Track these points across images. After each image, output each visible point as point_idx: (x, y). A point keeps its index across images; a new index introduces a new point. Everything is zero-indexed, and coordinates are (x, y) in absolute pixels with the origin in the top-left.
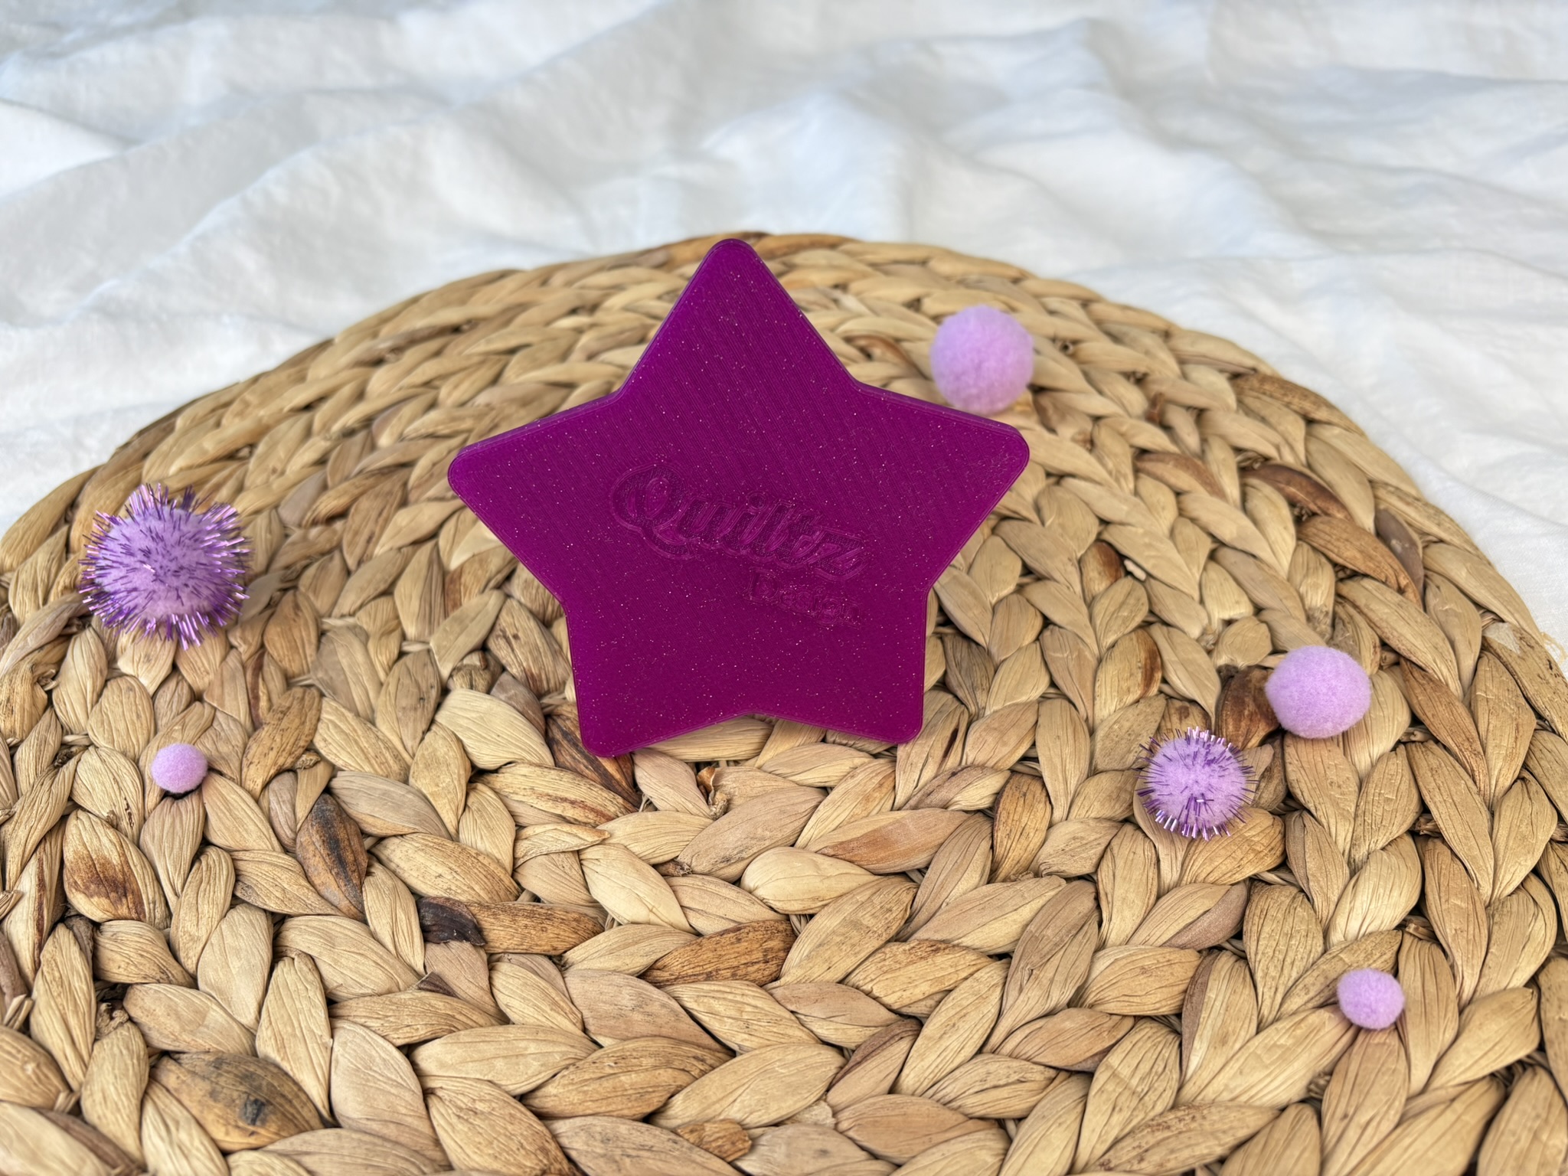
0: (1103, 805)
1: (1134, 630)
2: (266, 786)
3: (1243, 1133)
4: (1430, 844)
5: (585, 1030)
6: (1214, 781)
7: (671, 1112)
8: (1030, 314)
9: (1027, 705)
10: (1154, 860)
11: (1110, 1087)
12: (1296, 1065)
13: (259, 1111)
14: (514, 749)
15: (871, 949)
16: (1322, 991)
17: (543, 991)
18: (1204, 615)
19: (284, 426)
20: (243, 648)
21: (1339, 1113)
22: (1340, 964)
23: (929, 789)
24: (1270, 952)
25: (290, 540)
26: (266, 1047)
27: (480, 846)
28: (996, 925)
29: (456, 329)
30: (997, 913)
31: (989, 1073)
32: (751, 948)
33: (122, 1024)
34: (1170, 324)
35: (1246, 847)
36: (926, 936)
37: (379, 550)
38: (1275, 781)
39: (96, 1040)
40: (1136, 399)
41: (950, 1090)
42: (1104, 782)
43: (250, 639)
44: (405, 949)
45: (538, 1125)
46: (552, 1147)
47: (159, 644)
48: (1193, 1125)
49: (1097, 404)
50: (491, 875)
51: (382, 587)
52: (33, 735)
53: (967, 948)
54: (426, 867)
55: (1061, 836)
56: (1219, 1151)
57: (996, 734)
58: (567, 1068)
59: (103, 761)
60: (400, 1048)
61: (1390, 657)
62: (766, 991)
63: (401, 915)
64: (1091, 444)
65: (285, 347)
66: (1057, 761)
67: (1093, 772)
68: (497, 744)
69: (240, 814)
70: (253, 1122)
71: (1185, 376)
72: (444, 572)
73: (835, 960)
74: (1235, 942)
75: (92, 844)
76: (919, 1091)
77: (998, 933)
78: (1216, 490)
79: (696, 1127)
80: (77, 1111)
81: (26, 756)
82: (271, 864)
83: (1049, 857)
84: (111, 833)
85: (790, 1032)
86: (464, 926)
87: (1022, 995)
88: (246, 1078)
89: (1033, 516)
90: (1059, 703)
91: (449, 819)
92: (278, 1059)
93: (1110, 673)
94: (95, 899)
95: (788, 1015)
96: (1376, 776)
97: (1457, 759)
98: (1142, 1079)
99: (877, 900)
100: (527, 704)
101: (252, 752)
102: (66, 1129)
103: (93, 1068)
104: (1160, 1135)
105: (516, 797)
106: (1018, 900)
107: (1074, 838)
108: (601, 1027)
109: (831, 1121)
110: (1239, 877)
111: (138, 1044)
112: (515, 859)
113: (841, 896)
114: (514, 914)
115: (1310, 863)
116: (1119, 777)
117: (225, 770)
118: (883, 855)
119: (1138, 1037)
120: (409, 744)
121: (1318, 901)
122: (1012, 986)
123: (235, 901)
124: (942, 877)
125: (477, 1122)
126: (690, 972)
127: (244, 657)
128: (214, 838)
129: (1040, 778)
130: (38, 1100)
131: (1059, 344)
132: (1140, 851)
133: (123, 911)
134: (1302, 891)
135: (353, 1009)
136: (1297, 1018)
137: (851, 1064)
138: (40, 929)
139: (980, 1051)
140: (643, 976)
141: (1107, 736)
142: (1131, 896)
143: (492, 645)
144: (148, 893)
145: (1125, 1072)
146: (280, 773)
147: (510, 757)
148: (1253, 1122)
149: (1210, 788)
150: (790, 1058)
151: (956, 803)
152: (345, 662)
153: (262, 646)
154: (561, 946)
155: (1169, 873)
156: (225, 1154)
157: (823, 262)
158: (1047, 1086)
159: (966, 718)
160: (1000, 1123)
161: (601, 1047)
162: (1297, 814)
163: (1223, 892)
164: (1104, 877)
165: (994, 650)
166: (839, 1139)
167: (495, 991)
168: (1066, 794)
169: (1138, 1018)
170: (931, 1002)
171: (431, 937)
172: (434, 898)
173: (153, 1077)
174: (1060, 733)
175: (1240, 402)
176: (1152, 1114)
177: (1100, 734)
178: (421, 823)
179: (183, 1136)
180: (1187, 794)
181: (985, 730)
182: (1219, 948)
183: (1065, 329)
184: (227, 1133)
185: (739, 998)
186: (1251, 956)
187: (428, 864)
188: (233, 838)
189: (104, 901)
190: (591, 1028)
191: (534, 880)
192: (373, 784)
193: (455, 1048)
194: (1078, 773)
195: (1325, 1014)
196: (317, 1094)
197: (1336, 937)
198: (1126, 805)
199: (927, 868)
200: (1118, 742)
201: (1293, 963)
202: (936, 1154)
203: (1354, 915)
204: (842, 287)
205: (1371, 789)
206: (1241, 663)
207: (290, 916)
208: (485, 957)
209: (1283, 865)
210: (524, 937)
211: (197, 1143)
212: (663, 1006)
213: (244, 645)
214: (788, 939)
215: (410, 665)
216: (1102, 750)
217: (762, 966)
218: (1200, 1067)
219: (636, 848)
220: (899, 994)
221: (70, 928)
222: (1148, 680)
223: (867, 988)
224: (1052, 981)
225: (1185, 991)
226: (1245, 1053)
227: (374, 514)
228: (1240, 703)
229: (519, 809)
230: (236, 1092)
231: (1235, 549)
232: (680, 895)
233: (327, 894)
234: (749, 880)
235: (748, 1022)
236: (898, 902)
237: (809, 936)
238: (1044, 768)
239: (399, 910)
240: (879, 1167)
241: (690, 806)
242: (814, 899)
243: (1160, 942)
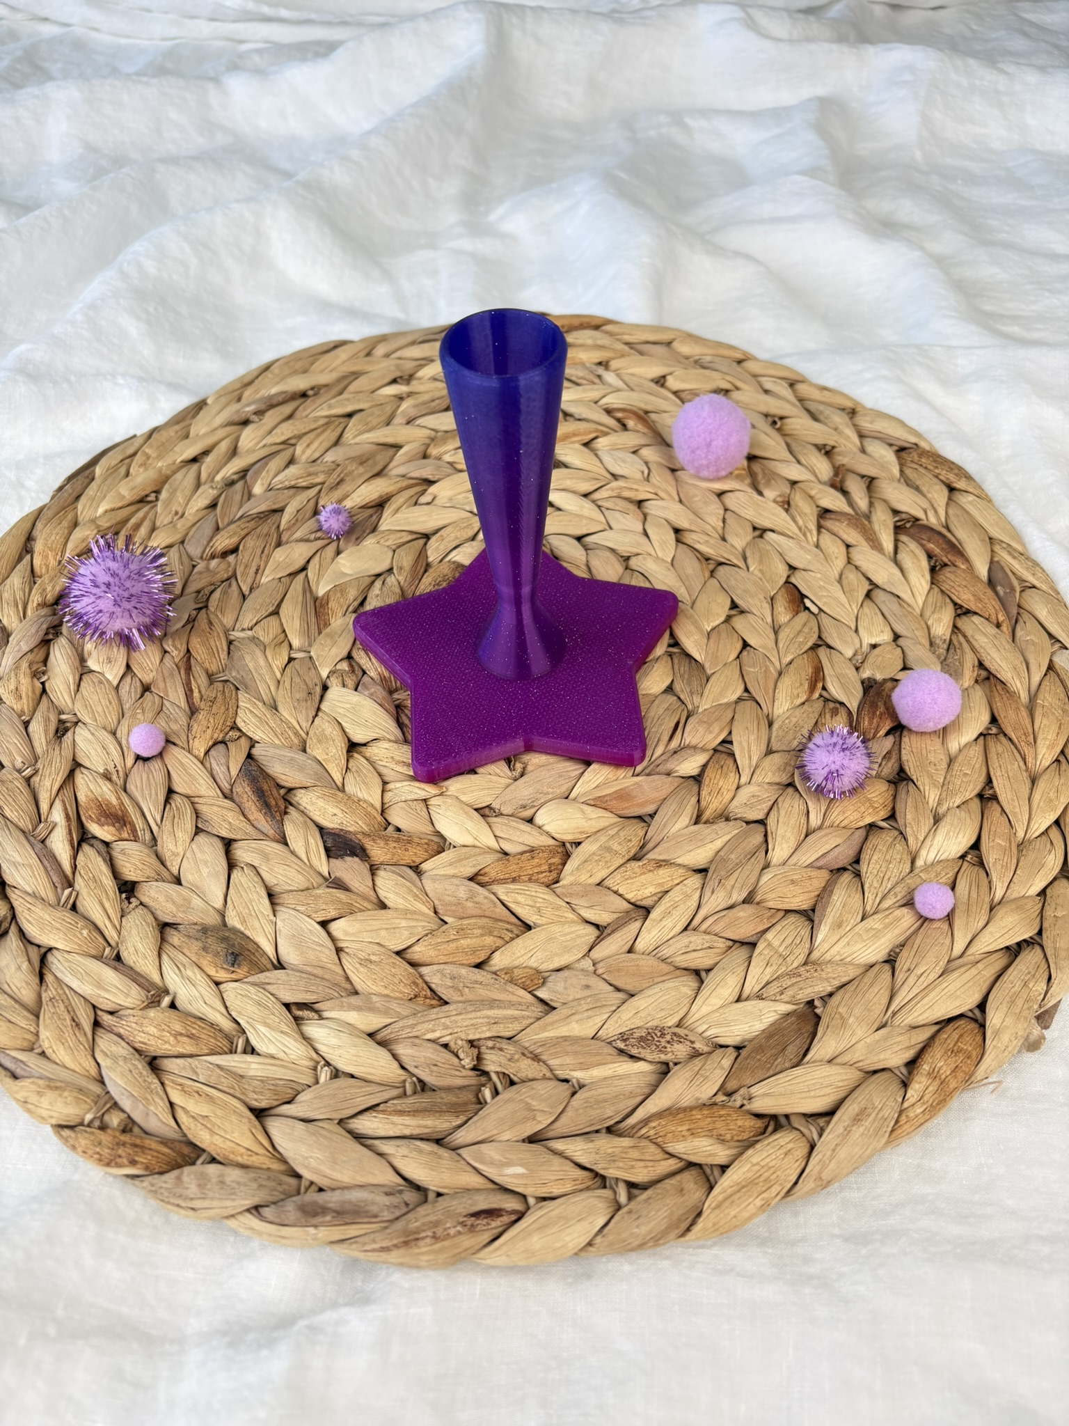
0: (774, 774)
1: (806, 652)
2: (207, 753)
3: (845, 979)
4: (990, 804)
5: (436, 912)
6: (846, 762)
7: (492, 962)
8: (748, 394)
9: (728, 705)
10: (806, 812)
11: (766, 952)
12: (883, 940)
13: (235, 959)
14: (378, 731)
15: (618, 865)
16: (905, 896)
17: (408, 888)
18: (857, 641)
19: (179, 476)
20: (175, 653)
21: (906, 967)
22: (919, 879)
23: (658, 762)
24: (875, 872)
25: (196, 570)
26: (233, 921)
27: (360, 795)
28: (699, 851)
29: (304, 395)
30: (700, 843)
31: (690, 942)
32: (540, 864)
33: (137, 906)
34: (857, 403)
35: (867, 804)
36: (653, 857)
37: (264, 580)
38: (893, 761)
39: (122, 916)
40: (824, 468)
41: (666, 952)
42: (776, 759)
43: (179, 646)
44: (315, 862)
45: (410, 969)
46: (420, 981)
47: (115, 650)
48: (815, 974)
49: (794, 472)
50: (368, 814)
51: (271, 609)
52: (38, 715)
53: (679, 865)
54: (324, 810)
55: (744, 795)
56: (829, 989)
57: (705, 725)
58: (426, 935)
59: (93, 734)
60: (318, 923)
61: (984, 674)
62: (551, 889)
63: (311, 841)
64: (787, 505)
65: (169, 405)
66: (745, 744)
67: (769, 752)
68: (366, 726)
69: (193, 773)
70: (233, 965)
71: (863, 451)
72: (316, 599)
73: (595, 871)
74: (855, 867)
75: (97, 791)
76: (646, 952)
77: (699, 857)
78: (876, 545)
79: (508, 971)
80: (118, 958)
81: (36, 728)
82: (220, 806)
83: (737, 808)
84: (107, 783)
85: (566, 915)
86: (353, 848)
87: (714, 895)
88: (224, 939)
89: (741, 564)
90: (749, 704)
91: (338, 777)
92: (242, 929)
93: (786, 683)
94: (106, 827)
95: (564, 904)
96: (960, 758)
97: (1016, 748)
98: (786, 947)
99: (622, 834)
100: (384, 698)
101: (194, 730)
102: (115, 969)
103: (124, 932)
104: (794, 980)
105: (381, 763)
106: (714, 836)
107: (753, 796)
108: (446, 911)
109: (592, 968)
110: (861, 824)
111: (150, 918)
112: (383, 804)
113: (598, 831)
114: (386, 839)
115: (908, 815)
116: (787, 756)
117: (178, 742)
118: (626, 806)
119: (786, 922)
120: (304, 725)
121: (911, 840)
122: (707, 891)
123: (198, 831)
124: (664, 821)
125: (373, 967)
126: (501, 877)
127: (177, 660)
128: (177, 788)
129: (732, 755)
130: (94, 952)
131: (770, 420)
132: (796, 806)
133: (125, 835)
134: (902, 833)
135: (288, 899)
136: (887, 913)
137: (605, 934)
138: (73, 847)
139: (686, 929)
140: (471, 879)
141: (780, 727)
142: (788, 834)
143: (354, 654)
144: (139, 824)
145: (776, 943)
146: (215, 744)
147: (376, 736)
148: (852, 973)
149: (843, 766)
150: (566, 930)
151: (676, 772)
152: (251, 665)
153: (188, 651)
154: (418, 860)
156: (217, 984)
157: (590, 342)
158: (728, 951)
159: (685, 713)
160: (696, 972)
161: (446, 923)
162: (905, 782)
163: (851, 833)
164: (771, 822)
165: (707, 666)
166: (597, 979)
167: (377, 889)
168: (750, 767)
169: (787, 911)
170: (655, 898)
171: (331, 854)
172: (332, 829)
173: (163, 939)
174: (749, 725)
175: (901, 471)
176: (790, 968)
177: (775, 726)
178: (319, 779)
179: (189, 973)
180: (827, 770)
181: (697, 723)
182: (844, 869)
183: (775, 407)
184: (217, 972)
185: (533, 894)
186: (863, 875)
187: (326, 807)
188: (190, 789)
189: (112, 829)
190: (440, 911)
191: (398, 818)
192: (282, 753)
193: (354, 923)
194: (759, 753)
195: (905, 910)
196: (270, 951)
197: (920, 863)
198: (789, 775)
199: (655, 814)
200: (787, 732)
201: (889, 879)
202: (656, 989)
203: (932, 849)
204: (604, 364)
205: (956, 767)
206: (879, 677)
207: (235, 840)
208: (368, 866)
209: (892, 816)
210: (394, 854)
211: (199, 977)
212: (486, 898)
213: (176, 653)
214: (564, 858)
215: (298, 667)
216: (776, 737)
217: (548, 874)
218: (823, 941)
219: (464, 798)
220: (636, 894)
221: (92, 846)
222: (812, 688)
223: (615, 888)
224: (733, 887)
225: (819, 896)
226: (853, 933)
227: (259, 552)
228: (874, 706)
229: (384, 771)
230: (220, 948)
231: (885, 590)
232: (494, 828)
233: (259, 827)
234: (539, 820)
235: (539, 908)
236: (636, 835)
237: (577, 856)
238: (736, 749)
239: (309, 837)
240: (621, 995)
241: (498, 771)
242: (581, 833)
243: (806, 864)
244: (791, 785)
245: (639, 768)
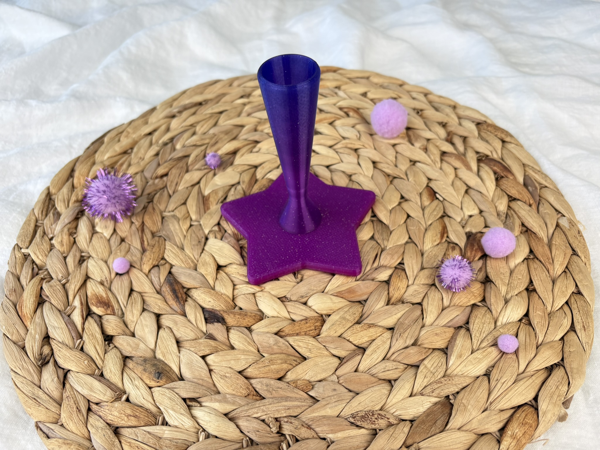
0: (425, 280)
1: (438, 219)
2: (150, 271)
3: (464, 385)
4: (532, 293)
5: (259, 351)
6: (461, 274)
7: (287, 377)
9: (401, 246)
10: (441, 298)
11: (424, 371)
12: (483, 364)
13: (160, 375)
14: (231, 259)
15: (349, 326)
16: (493, 341)
17: (245, 339)
18: (462, 214)
19: (142, 141)
20: (137, 223)
21: (495, 379)
22: (499, 332)
23: (367, 274)
24: (477, 328)
25: (149, 184)
26: (159, 355)
27: (222, 291)
28: (389, 319)
29: (200, 104)
30: (390, 315)
31: (386, 366)
32: (310, 326)
33: (113, 348)
34: (456, 103)
35: (471, 294)
36: (366, 322)
37: (180, 188)
38: (483, 272)
39: (105, 353)
40: (442, 133)
41: (374, 371)
42: (426, 272)
43: (139, 220)
44: (200, 325)
45: (246, 381)
46: (250, 387)
47: (109, 222)
48: (449, 382)
49: (428, 135)
50: (226, 301)
51: (182, 202)
52: (71, 253)
53: (380, 326)
54: (205, 298)
55: (411, 289)
56: (457, 390)
57: (390, 256)
58: (254, 363)
59: (96, 262)
60: (201, 357)
61: (525, 229)
62: (316, 339)
63: (198, 315)
64: (426, 150)
66: (410, 265)
67: (422, 268)
68: (226, 257)
69: (143, 281)
70: (158, 378)
71: (460, 124)
72: (203, 197)
73: (337, 330)
74: (467, 325)
75: (96, 291)
76: (364, 371)
77: (390, 322)
78: (469, 168)
79: (295, 381)
80: (102, 375)
81: (70, 260)
82: (155, 298)
83: (407, 297)
84: (102, 286)
85: (324, 352)
86: (219, 318)
87: (397, 342)
88: (154, 365)
89: (405, 178)
90: (411, 245)
91: (212, 283)
92: (164, 359)
93: (429, 235)
94: (100, 308)
95: (323, 347)
96: (516, 271)
97: (544, 265)
98: (434, 368)
99: (351, 310)
100: (235, 243)
101: (144, 260)
103: (105, 362)
104: (439, 385)
105: (233, 275)
106: (397, 311)
107: (415, 291)
108: (264, 350)
109: (337, 380)
110: (469, 304)
111: (119, 354)
112: (233, 296)
113: (339, 309)
114: (234, 314)
115: (492, 299)
116: (431, 270)
117: (136, 266)
118: (353, 296)
119: (434, 355)
120: (196, 257)
121: (494, 312)
122: (394, 338)
123: (144, 310)
124: (372, 303)
125: (227, 379)
126: (291, 333)
127: (138, 226)
128: (135, 289)
129: (404, 270)
130: (90, 372)
131: (416, 111)
132: (437, 295)
133: (109, 312)
134: (489, 309)
135: (186, 344)
136: (485, 349)
137: (343, 362)
138: (83, 318)
139: (384, 359)
140: (276, 334)
141: (427, 256)
142: (433, 310)
143: (221, 223)
144: (116, 306)
145: (429, 366)
146: (154, 267)
147: (230, 262)
148: (468, 381)
149: (460, 276)
150: (324, 360)
151: (377, 279)
152: (172, 228)
153: (143, 222)
154: (250, 324)
155: (446, 303)
156: (150, 388)
158: (405, 370)
159: (380, 250)
160: (390, 381)
161: (263, 357)
162: (489, 283)
163: (463, 309)
164: (425, 304)
165: (390, 226)
166: (340, 385)
167: (230, 339)
168: (413, 276)
169: (434, 349)
170: (368, 343)
171: (208, 321)
172: (208, 309)
173: (125, 365)
174: (412, 255)
175: (479, 134)
176: (437, 379)
177: (425, 256)
178: (202, 284)
179: (137, 382)
180: (452, 278)
181: (387, 254)
182: (461, 327)
183: (418, 105)
184: (150, 382)
185: (307, 341)
186: (471, 330)
187: (206, 298)
188: (141, 289)
189: (103, 309)
190: (261, 351)
191: (240, 302)
192: (185, 271)
193: (218, 357)
194: (417, 269)
195: (493, 348)
196: (177, 370)
197: (499, 323)
198: (433, 280)
199: (367, 300)
200: (431, 259)
201: (484, 332)
202: (369, 391)
203: (505, 317)
204: (338, 88)
205: (514, 275)
206: (474, 231)
207: (162, 314)
208: (226, 327)
209: (484, 300)
210: (238, 321)
211: (141, 385)
212: (283, 344)
214: (322, 322)
215: (194, 229)
216: (425, 261)
217: (314, 331)
218: (453, 364)
219: (273, 293)
220: (358, 341)
221: (92, 318)
222: (442, 237)
223: (348, 338)
224: (407, 337)
225: (449, 341)
226: (467, 360)
227: (178, 174)
228: (472, 245)
229: (234, 279)
230: (152, 369)
231: (474, 189)
232: (287, 308)
233: (173, 307)
234: (310, 303)
235: (310, 349)
236: (358, 311)
237: (329, 322)
238: (406, 267)
239: (197, 313)
240: (352, 394)
241: (289, 279)
242: (331, 310)
243: (442, 325)
244: (434, 285)
245: (358, 277)
